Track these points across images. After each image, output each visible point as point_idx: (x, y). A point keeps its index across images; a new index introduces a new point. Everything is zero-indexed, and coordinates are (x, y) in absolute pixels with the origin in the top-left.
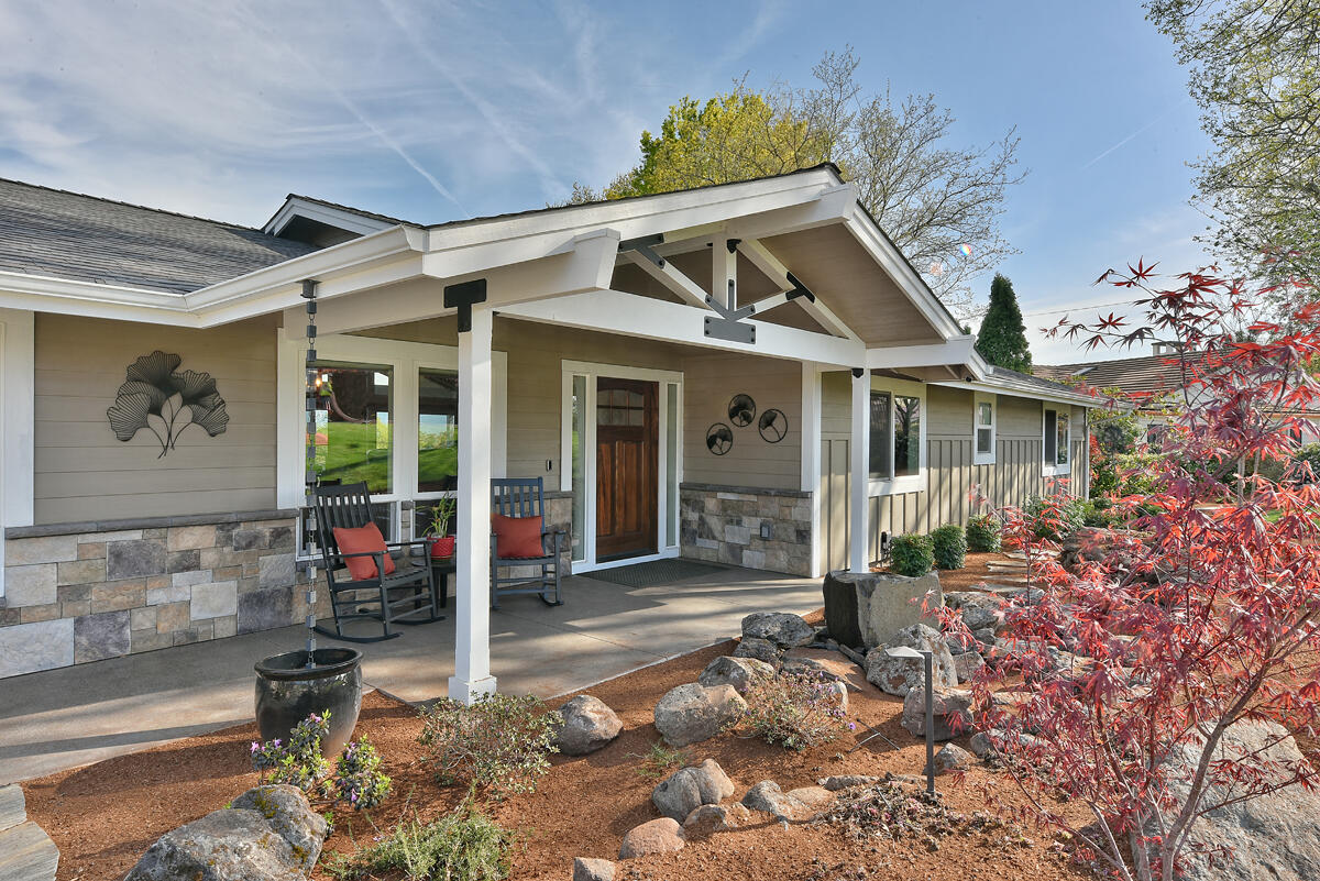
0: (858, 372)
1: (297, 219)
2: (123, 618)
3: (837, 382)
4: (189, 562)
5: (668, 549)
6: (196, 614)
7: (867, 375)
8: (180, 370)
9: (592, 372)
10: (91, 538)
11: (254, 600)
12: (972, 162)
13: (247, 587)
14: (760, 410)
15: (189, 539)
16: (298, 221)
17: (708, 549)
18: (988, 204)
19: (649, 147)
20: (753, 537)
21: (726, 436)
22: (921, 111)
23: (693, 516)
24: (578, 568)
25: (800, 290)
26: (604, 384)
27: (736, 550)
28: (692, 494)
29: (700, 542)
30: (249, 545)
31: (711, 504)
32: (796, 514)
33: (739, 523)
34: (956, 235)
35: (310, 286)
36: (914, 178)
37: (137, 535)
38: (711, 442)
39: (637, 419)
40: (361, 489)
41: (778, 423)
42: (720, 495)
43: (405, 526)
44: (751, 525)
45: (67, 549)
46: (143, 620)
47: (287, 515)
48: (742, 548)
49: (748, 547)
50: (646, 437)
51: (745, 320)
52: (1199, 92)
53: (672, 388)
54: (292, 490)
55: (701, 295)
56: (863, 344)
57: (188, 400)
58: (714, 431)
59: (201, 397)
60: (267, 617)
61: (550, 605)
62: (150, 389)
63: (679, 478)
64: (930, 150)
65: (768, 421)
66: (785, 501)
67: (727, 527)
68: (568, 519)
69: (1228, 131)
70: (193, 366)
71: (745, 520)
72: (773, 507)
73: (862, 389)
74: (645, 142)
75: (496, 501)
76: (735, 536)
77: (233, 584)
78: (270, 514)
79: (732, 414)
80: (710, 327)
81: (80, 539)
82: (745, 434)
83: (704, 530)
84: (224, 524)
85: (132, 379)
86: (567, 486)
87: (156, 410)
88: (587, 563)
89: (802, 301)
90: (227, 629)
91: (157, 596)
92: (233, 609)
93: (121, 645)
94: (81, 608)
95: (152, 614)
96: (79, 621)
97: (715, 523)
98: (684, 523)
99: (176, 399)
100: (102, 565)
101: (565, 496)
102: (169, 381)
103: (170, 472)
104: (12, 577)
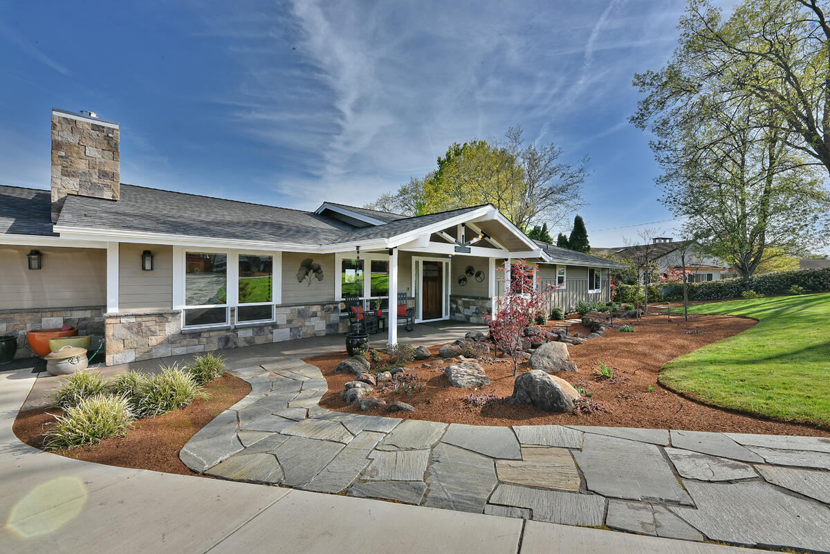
0: (507, 260)
1: (326, 209)
2: (300, 329)
3: (500, 262)
4: (314, 315)
5: (446, 317)
6: (316, 329)
7: (509, 261)
8: (313, 263)
9: (421, 259)
10: (294, 308)
11: (329, 326)
12: (571, 168)
13: (328, 323)
14: (476, 271)
15: (314, 309)
16: (326, 210)
17: (458, 316)
18: (578, 184)
19: (440, 163)
20: (473, 313)
21: (465, 279)
22: (549, 149)
23: (454, 306)
24: (417, 321)
25: (485, 236)
26: (425, 263)
27: (468, 317)
28: (454, 299)
29: (457, 315)
30: (328, 310)
31: (460, 302)
32: (487, 305)
33: (469, 308)
34: (564, 197)
35: (358, 247)
36: (546, 175)
37: (303, 307)
38: (460, 281)
39: (436, 274)
40: (355, 296)
41: (482, 276)
42: (463, 299)
43: (367, 307)
44: (473, 309)
45: (288, 310)
46: (304, 329)
47: (337, 303)
48: (470, 316)
49: (472, 316)
50: (438, 280)
51: (467, 246)
52: (653, 146)
53: (447, 264)
54: (338, 296)
55: (454, 240)
56: (508, 251)
57: (314, 271)
58: (461, 278)
59: (317, 270)
60: (333, 331)
61: (409, 331)
62: (306, 269)
63: (450, 294)
64: (554, 164)
65: (478, 274)
66: (484, 301)
67: (465, 310)
68: (414, 306)
69: (666, 161)
70: (316, 262)
71: (471, 307)
72: (480, 303)
73: (508, 266)
74: (439, 161)
75: (399, 299)
76: (467, 312)
77: (324, 321)
78: (333, 302)
79: (467, 272)
80: (456, 249)
81: (292, 308)
82: (472, 279)
83: (457, 310)
84: (322, 305)
85: (302, 266)
86: (413, 296)
87: (307, 274)
88: (419, 320)
89: (486, 239)
90: (323, 334)
91: (307, 324)
92: (324, 328)
93: (300, 336)
94: (291, 326)
95: (306, 328)
96: (291, 329)
97: (461, 308)
98: (451, 308)
99: (312, 271)
100: (296, 314)
101: (413, 298)
102: (310, 266)
103: (310, 290)
104: (278, 317)
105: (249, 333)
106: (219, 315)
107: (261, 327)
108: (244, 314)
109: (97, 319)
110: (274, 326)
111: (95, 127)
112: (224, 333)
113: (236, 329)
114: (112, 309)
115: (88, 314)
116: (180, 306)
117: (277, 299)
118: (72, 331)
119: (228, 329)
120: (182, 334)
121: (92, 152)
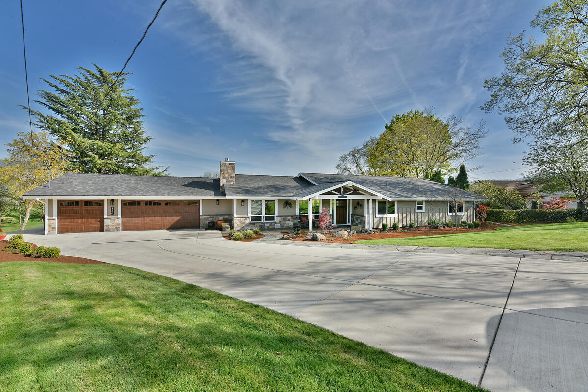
2: (284, 224)
3: (368, 200)
4: (289, 220)
5: (348, 224)
6: (290, 225)
7: (371, 200)
11: (294, 224)
14: (360, 204)
15: (289, 218)
20: (359, 222)
21: (356, 207)
25: (356, 190)
28: (353, 216)
29: (353, 223)
30: (294, 219)
31: (355, 217)
32: (364, 219)
33: (358, 220)
37: (285, 217)
50: (345, 207)
51: (345, 195)
54: (297, 214)
55: (338, 193)
56: (370, 196)
59: (290, 204)
63: (351, 213)
65: (361, 206)
66: (363, 217)
67: (356, 221)
70: (289, 201)
72: (361, 218)
73: (371, 202)
77: (292, 222)
78: (296, 216)
80: (339, 197)
81: (281, 217)
82: (359, 207)
83: (354, 221)
84: (292, 216)
85: (285, 204)
87: (286, 206)
88: (334, 224)
91: (286, 223)
92: (292, 225)
93: (284, 226)
94: (281, 223)
98: (352, 220)
99: (288, 205)
100: (282, 219)
102: (287, 203)
103: (288, 211)
104: (277, 220)
105: (268, 225)
106: (259, 218)
107: (272, 223)
108: (267, 218)
109: (230, 218)
110: (275, 223)
111: (230, 164)
112: (261, 224)
113: (264, 223)
114: (235, 216)
115: (228, 217)
116: (250, 215)
117: (276, 214)
118: (225, 221)
119: (262, 223)
120: (251, 223)
121: (229, 171)
